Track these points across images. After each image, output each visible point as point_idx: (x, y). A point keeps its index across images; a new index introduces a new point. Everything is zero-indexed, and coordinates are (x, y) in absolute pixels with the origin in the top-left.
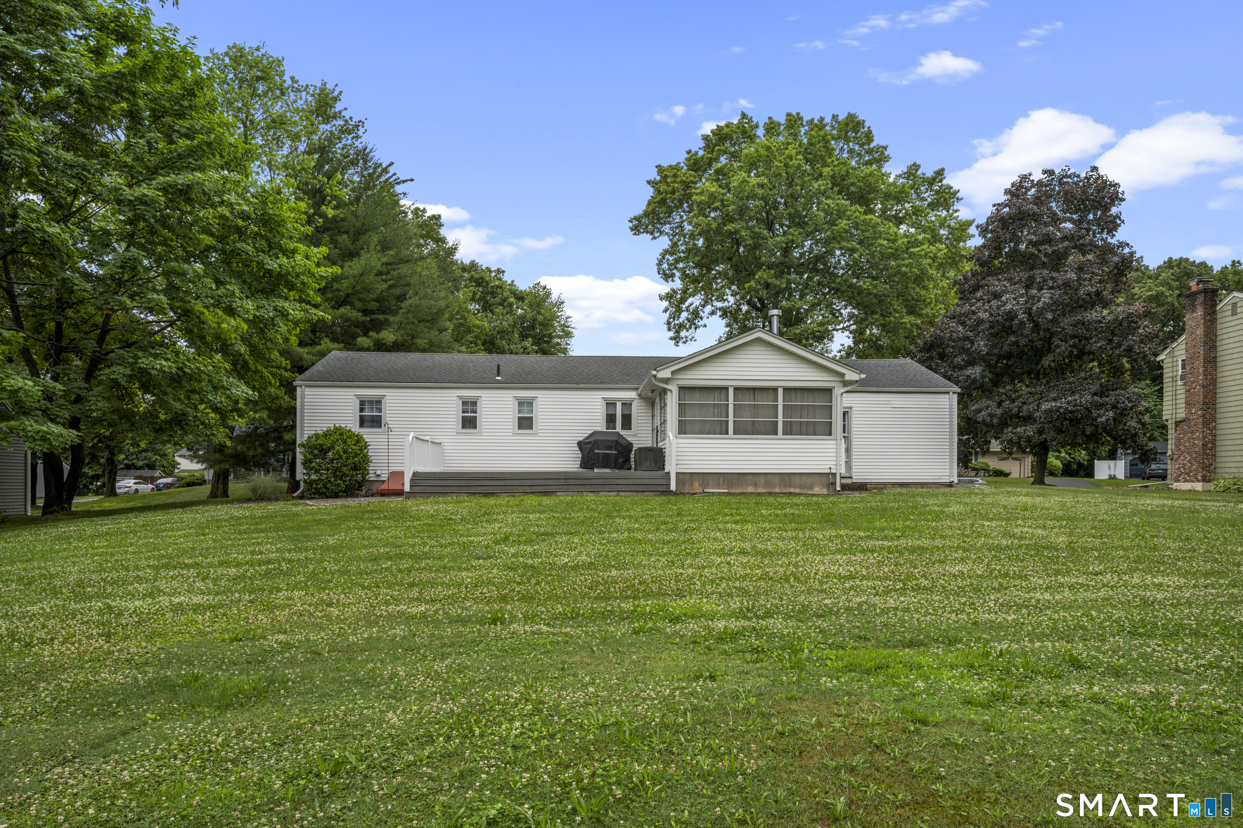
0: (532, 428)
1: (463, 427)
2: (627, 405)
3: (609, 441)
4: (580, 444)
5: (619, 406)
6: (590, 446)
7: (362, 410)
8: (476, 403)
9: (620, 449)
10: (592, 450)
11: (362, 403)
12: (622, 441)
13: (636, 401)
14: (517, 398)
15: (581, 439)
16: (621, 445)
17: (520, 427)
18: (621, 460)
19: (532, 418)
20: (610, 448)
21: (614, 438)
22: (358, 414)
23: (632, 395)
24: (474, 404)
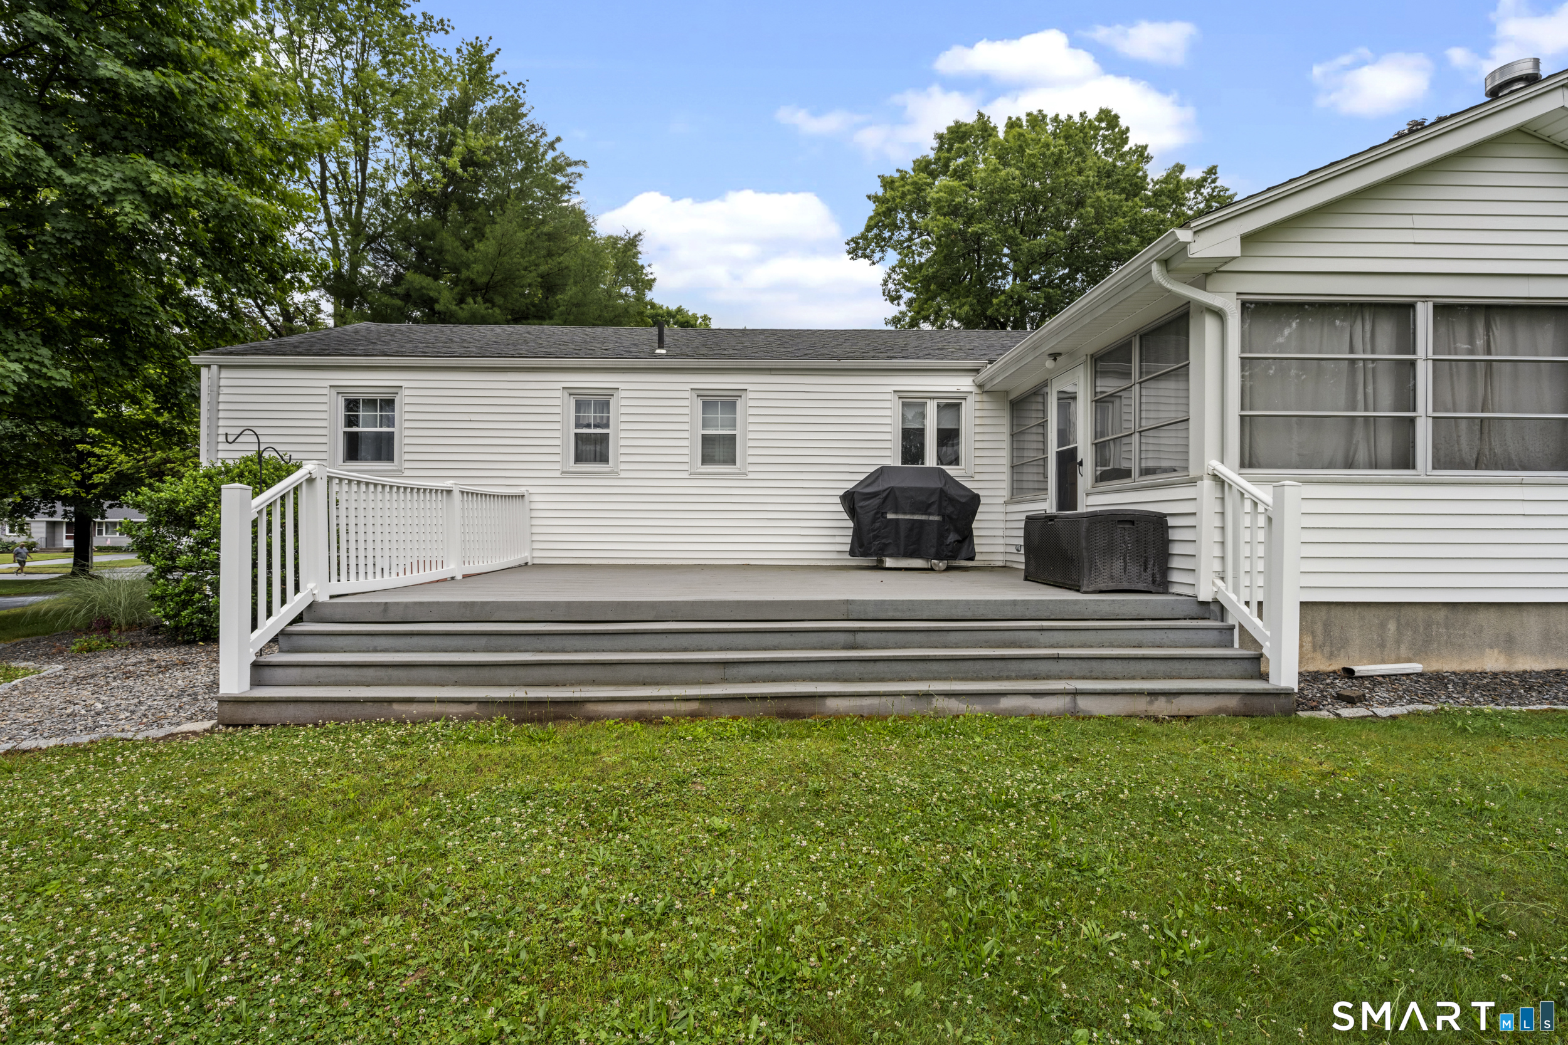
0: (733, 461)
1: (578, 459)
2: (951, 407)
3: (921, 489)
4: (851, 501)
5: (931, 409)
6: (876, 502)
7: (351, 421)
8: (607, 403)
9: (950, 510)
10: (880, 513)
11: (352, 405)
12: (953, 492)
13: (971, 399)
14: (700, 393)
15: (851, 485)
16: (952, 500)
17: (706, 459)
18: (952, 537)
19: (733, 438)
20: (925, 509)
21: (936, 484)
22: (342, 428)
23: (963, 384)
24: (604, 406)
